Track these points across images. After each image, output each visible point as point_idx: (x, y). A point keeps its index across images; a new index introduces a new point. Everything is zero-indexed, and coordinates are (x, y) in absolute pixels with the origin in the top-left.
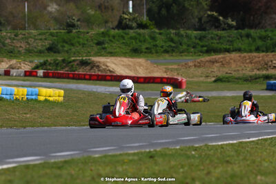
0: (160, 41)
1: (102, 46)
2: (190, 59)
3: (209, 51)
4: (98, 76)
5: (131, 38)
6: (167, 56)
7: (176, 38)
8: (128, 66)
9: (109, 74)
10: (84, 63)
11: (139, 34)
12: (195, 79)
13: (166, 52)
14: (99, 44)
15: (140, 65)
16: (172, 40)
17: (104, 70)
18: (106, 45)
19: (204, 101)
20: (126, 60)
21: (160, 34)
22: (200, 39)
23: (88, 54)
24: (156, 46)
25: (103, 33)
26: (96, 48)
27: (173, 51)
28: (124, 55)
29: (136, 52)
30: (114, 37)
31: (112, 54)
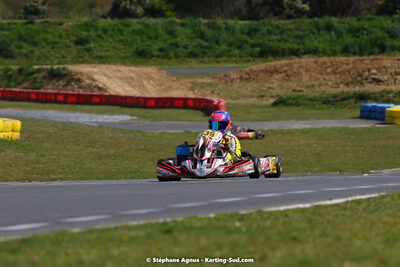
0: (183, 37)
1: (84, 46)
2: (231, 68)
3: (265, 53)
4: (79, 96)
5: (134, 32)
6: (194, 63)
7: (209, 33)
8: (129, 80)
9: (97, 93)
10: (54, 75)
11: (147, 26)
12: (241, 101)
13: (193, 55)
14: (80, 42)
15: (150, 78)
16: (202, 36)
17: (89, 86)
18: (92, 45)
19: (256, 137)
20: (126, 70)
21: (183, 25)
22: (249, 34)
23: (63, 59)
24: (176, 45)
25: (86, 24)
26: (74, 50)
27: (204, 53)
28: (123, 60)
29: (141, 56)
30: (105, 31)
31: (101, 60)
